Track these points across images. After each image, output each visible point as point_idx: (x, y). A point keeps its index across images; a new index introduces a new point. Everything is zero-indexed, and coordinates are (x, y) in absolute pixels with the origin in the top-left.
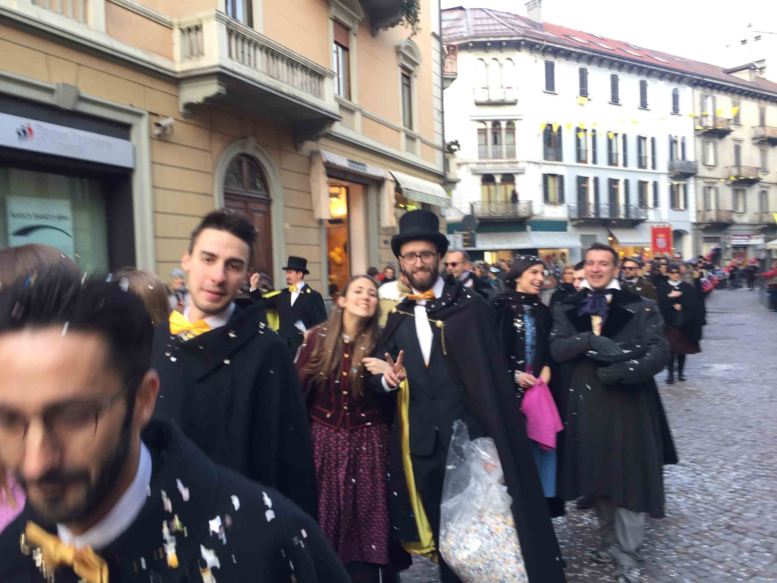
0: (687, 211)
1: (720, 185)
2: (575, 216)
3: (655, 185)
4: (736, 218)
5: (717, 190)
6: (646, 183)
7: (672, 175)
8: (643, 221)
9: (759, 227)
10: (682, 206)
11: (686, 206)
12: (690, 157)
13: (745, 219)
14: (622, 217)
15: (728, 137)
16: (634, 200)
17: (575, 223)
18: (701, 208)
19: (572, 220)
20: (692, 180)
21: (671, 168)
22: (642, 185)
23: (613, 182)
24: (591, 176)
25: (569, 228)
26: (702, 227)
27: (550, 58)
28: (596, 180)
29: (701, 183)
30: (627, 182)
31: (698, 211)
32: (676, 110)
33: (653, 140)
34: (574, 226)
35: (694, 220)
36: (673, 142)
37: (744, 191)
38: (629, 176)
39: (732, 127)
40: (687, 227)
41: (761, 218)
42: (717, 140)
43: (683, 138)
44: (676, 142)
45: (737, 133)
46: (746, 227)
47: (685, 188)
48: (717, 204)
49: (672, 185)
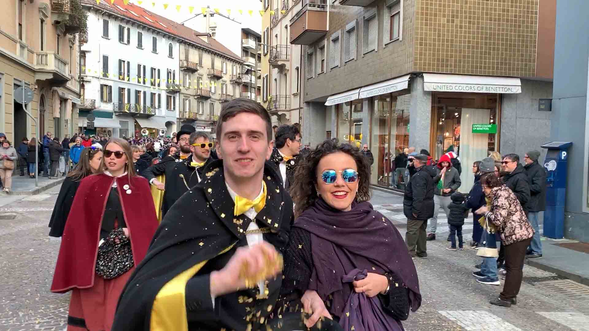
0: (175, 111)
1: (192, 98)
2: (117, 110)
3: (159, 95)
4: (198, 117)
5: (190, 101)
6: (155, 94)
7: (168, 91)
8: (153, 115)
9: (209, 123)
10: (172, 109)
11: (174, 109)
12: (177, 82)
13: (203, 118)
14: (142, 112)
15: (196, 73)
16: (148, 104)
17: (117, 114)
18: (182, 110)
19: (115, 112)
20: (178, 94)
21: (167, 87)
22: (153, 95)
23: (138, 92)
24: (126, 87)
25: (114, 116)
26: (182, 120)
27: (107, 19)
28: (129, 90)
29: (182, 97)
30: (145, 93)
31: (180, 112)
32: (171, 55)
33: (159, 70)
34: (116, 115)
35: (178, 117)
36: (169, 73)
37: (203, 103)
38: (146, 89)
39: (198, 68)
40: (174, 120)
41: (210, 118)
42: (190, 74)
43: (174, 71)
44: (171, 73)
45: (201, 71)
46: (203, 122)
47: (174, 98)
48: (189, 109)
49: (167, 96)
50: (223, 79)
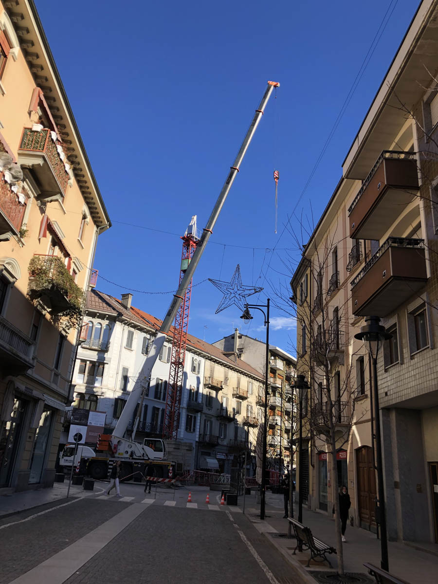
0: (194, 433)
1: (213, 419)
3: (179, 414)
4: (220, 441)
5: (211, 422)
7: (188, 410)
9: (232, 449)
10: (192, 431)
11: (194, 430)
12: (200, 400)
13: (225, 443)
14: (158, 432)
15: (220, 392)
18: (202, 432)
20: (199, 414)
21: (189, 405)
23: (155, 409)
24: (144, 403)
26: (201, 444)
27: (132, 329)
28: (146, 406)
29: (204, 417)
30: (163, 411)
31: (200, 435)
35: (197, 440)
36: (191, 390)
37: (225, 426)
38: (165, 407)
39: (223, 386)
40: (193, 444)
41: (234, 443)
42: (214, 392)
44: (193, 390)
45: (225, 390)
46: (225, 448)
47: (195, 418)
48: (211, 431)
49: (188, 416)
50: (248, 399)
